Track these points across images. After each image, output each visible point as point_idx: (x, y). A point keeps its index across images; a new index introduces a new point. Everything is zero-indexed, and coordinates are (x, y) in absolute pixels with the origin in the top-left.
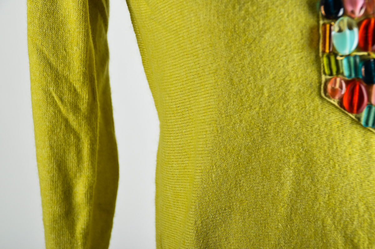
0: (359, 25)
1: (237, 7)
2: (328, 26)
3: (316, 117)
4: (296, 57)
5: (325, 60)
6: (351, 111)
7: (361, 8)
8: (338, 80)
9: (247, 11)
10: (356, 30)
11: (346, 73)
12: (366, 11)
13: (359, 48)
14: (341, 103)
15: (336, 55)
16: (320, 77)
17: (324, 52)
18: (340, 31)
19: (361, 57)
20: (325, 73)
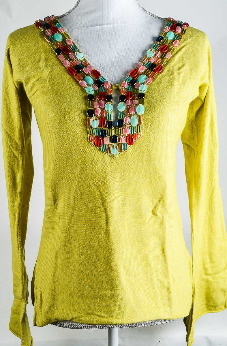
0: (99, 119)
1: (61, 113)
2: (89, 119)
3: (87, 148)
4: (80, 128)
5: (89, 130)
6: (98, 146)
7: (100, 114)
8: (93, 136)
9: (64, 114)
10: (98, 121)
11: (96, 134)
12: (101, 114)
13: (99, 126)
14: (94, 144)
15: (92, 128)
16: (88, 135)
17: (88, 127)
18: (93, 120)
19: (100, 129)
20: (89, 134)
